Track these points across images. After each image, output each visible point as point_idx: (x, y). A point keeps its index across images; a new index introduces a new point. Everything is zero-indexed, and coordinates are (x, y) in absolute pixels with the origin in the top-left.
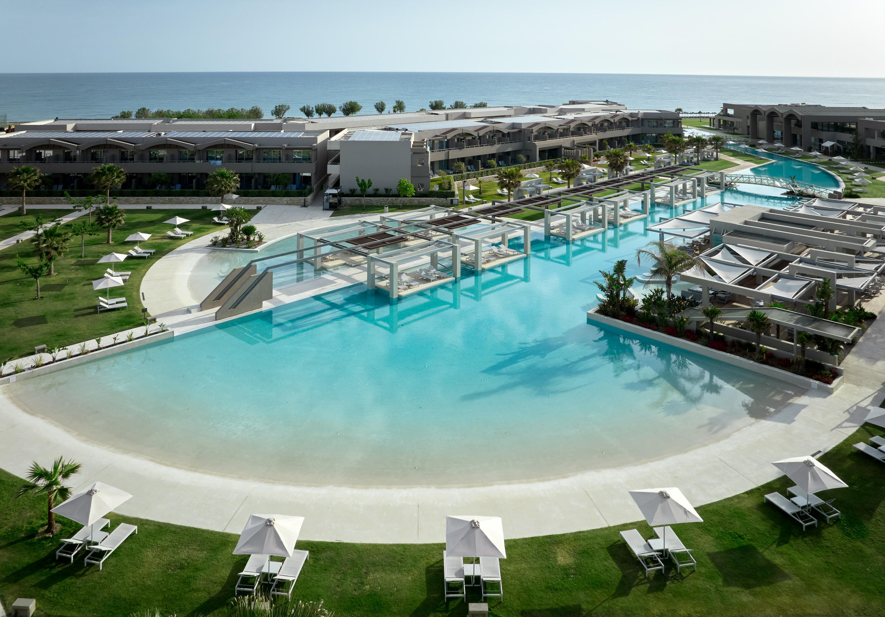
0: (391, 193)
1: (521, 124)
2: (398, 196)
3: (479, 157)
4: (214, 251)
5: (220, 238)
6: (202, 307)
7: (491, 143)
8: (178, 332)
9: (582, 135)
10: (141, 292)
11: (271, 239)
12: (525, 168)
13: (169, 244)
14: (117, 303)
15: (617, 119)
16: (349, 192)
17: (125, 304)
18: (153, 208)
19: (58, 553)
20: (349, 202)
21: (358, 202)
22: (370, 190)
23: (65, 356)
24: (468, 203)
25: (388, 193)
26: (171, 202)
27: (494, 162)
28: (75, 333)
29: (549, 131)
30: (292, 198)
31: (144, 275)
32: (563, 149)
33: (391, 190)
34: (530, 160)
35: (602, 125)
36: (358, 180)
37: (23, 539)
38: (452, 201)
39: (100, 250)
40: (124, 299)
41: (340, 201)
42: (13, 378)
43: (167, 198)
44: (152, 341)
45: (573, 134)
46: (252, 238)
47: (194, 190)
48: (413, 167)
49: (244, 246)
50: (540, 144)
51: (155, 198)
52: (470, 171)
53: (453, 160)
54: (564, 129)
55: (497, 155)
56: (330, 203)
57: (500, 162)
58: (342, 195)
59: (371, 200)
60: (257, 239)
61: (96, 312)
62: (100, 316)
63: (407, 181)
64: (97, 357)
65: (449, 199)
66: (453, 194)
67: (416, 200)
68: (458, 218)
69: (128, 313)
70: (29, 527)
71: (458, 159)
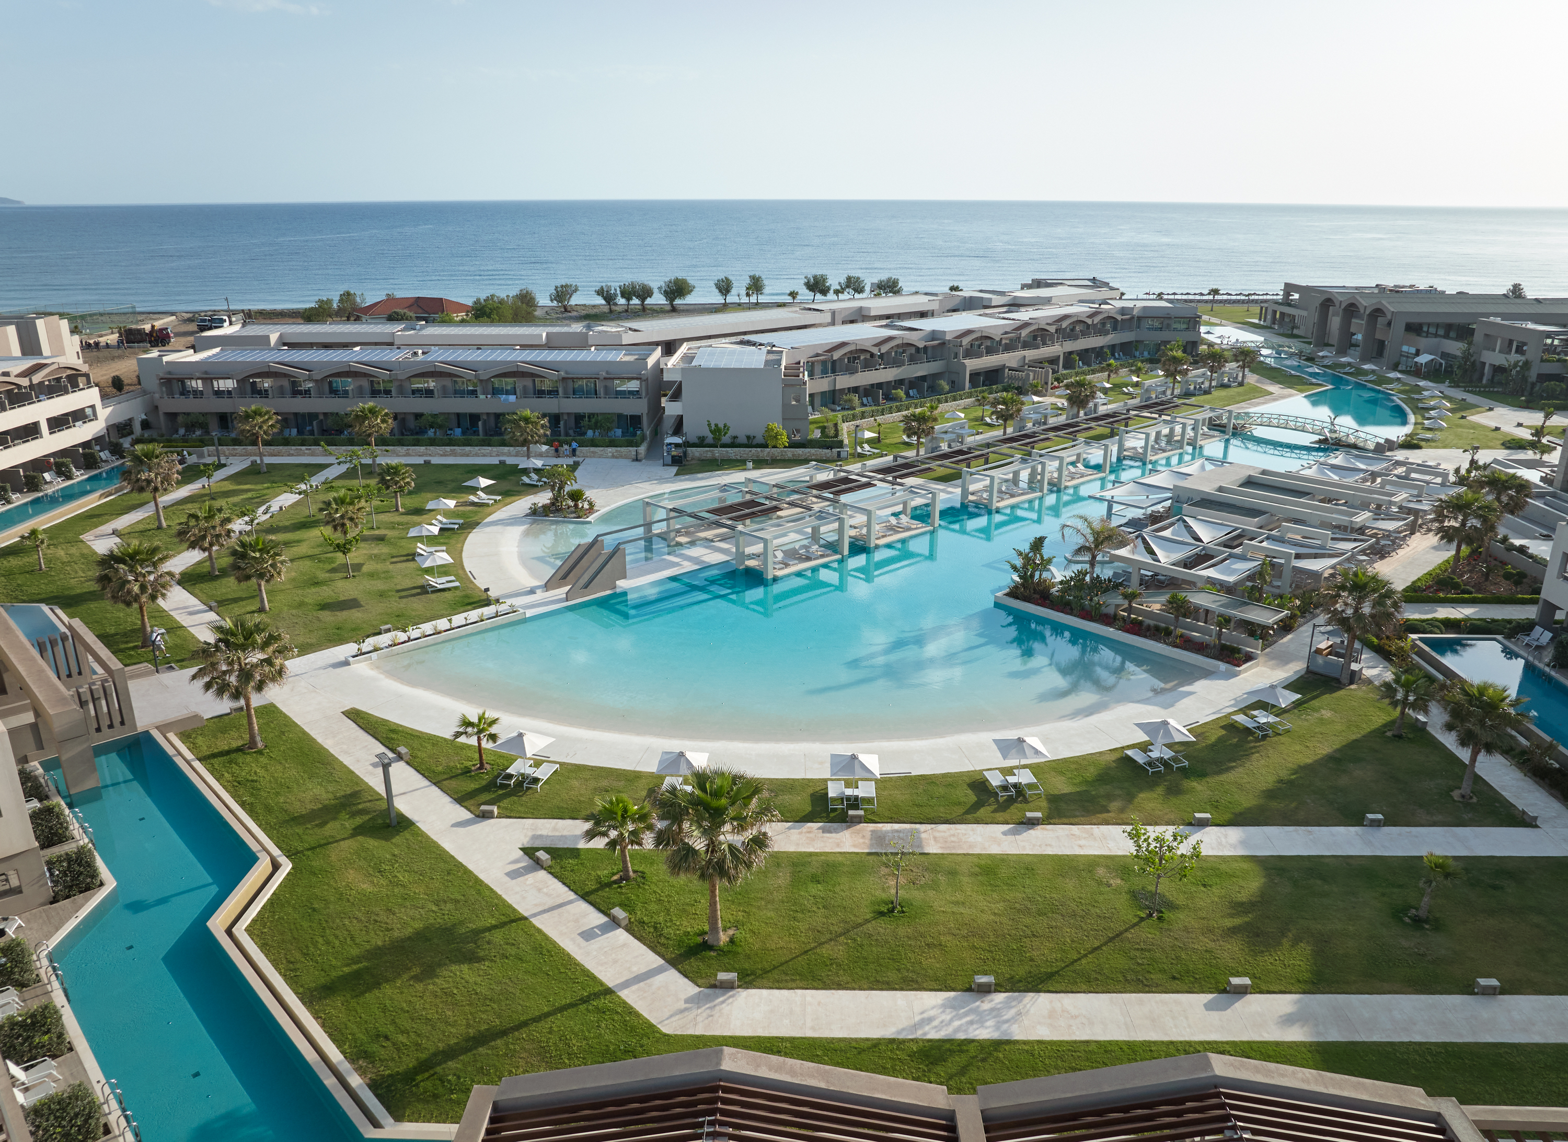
0: (755, 442)
1: (944, 332)
2: (765, 446)
3: (880, 385)
4: (534, 522)
5: (540, 505)
6: (547, 586)
7: (897, 363)
8: (529, 613)
9: (1038, 348)
10: (467, 570)
11: (604, 507)
12: (947, 402)
13: (476, 513)
14: (448, 582)
15: (1097, 319)
16: (696, 441)
17: (457, 584)
18: (433, 462)
19: (498, 781)
20: (697, 454)
21: (709, 455)
22: (726, 439)
23: (419, 635)
24: (861, 456)
25: (750, 443)
26: (454, 454)
27: (901, 393)
28: (414, 613)
29: (989, 343)
30: (619, 449)
31: (462, 550)
32: (1007, 370)
33: (754, 437)
34: (955, 387)
35: (1073, 330)
36: (709, 425)
37: (461, 774)
38: (839, 453)
39: (392, 520)
40: (452, 578)
41: (685, 453)
42: (374, 655)
43: (448, 449)
44: (504, 622)
45: (1026, 345)
46: (580, 505)
47: (481, 437)
48: (786, 406)
49: (573, 515)
50: (972, 364)
51: (432, 448)
52: (866, 405)
53: (842, 390)
54: (1011, 340)
55: (906, 381)
56: (673, 457)
57: (911, 391)
58: (687, 444)
59: (727, 452)
60: (586, 506)
61: (427, 593)
62: (433, 596)
63: (777, 426)
64: (452, 637)
65: (835, 450)
66: (840, 444)
67: (790, 452)
68: (846, 480)
69: (464, 593)
70: (462, 766)
71: (849, 389)
